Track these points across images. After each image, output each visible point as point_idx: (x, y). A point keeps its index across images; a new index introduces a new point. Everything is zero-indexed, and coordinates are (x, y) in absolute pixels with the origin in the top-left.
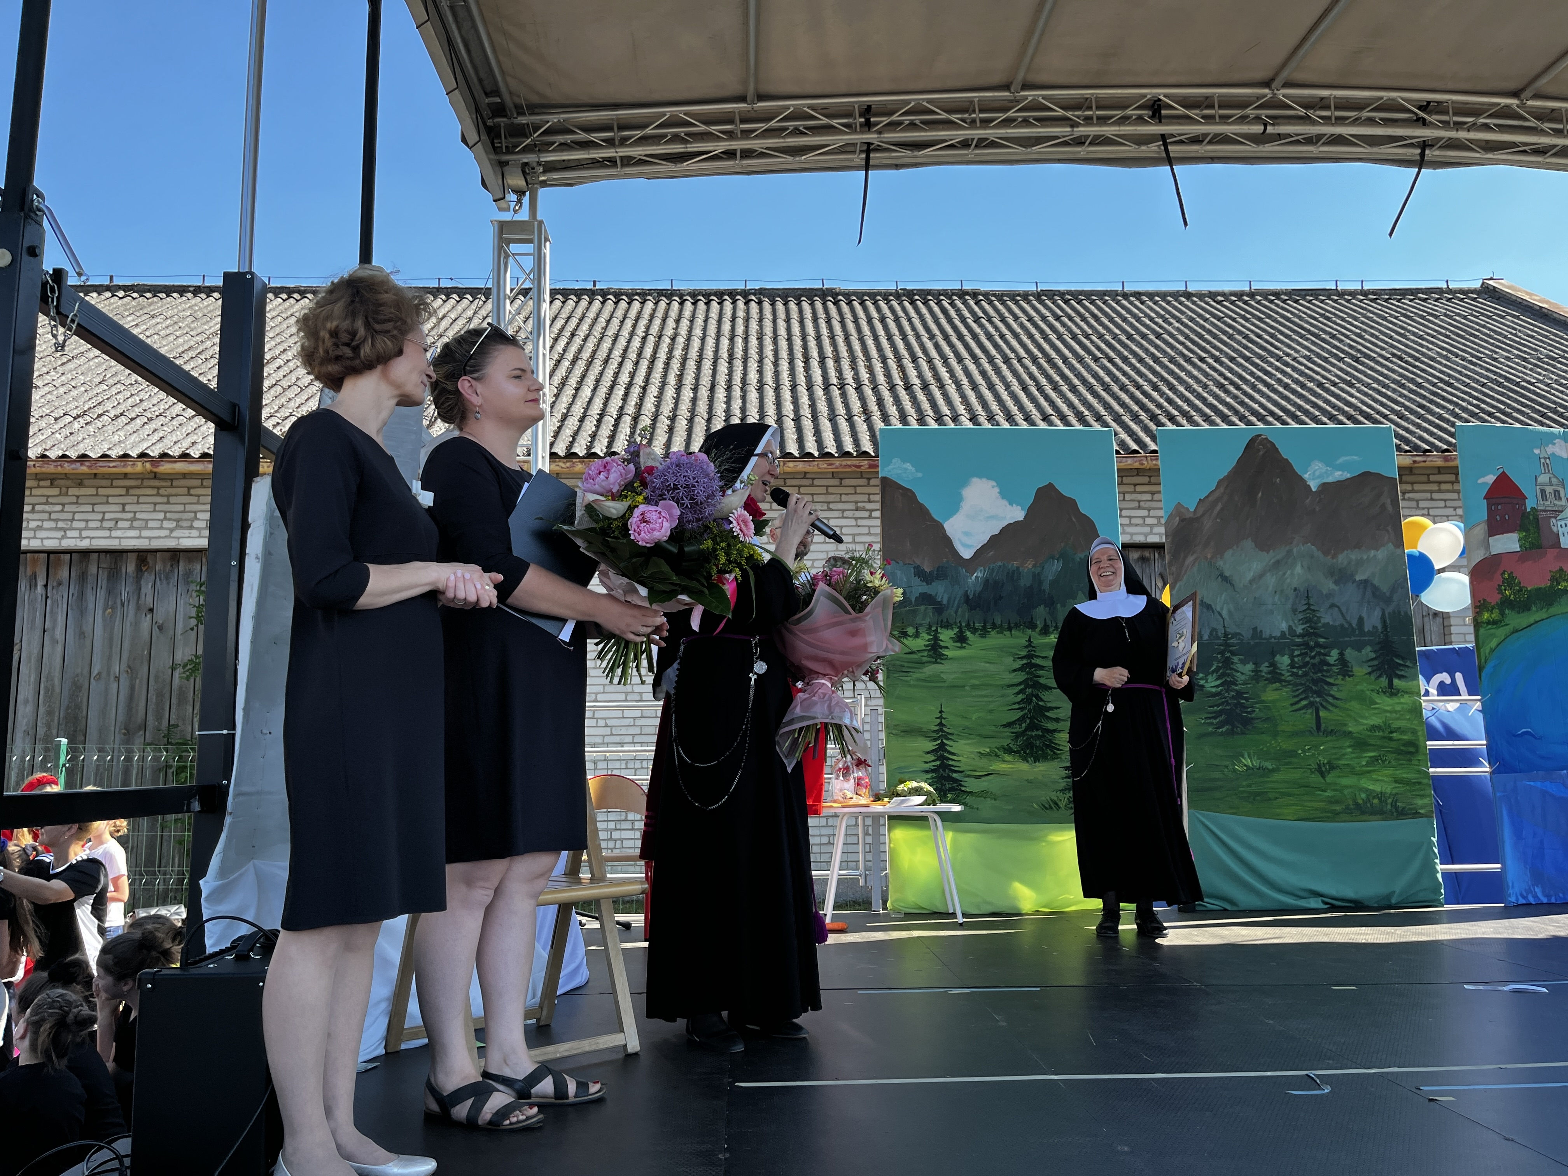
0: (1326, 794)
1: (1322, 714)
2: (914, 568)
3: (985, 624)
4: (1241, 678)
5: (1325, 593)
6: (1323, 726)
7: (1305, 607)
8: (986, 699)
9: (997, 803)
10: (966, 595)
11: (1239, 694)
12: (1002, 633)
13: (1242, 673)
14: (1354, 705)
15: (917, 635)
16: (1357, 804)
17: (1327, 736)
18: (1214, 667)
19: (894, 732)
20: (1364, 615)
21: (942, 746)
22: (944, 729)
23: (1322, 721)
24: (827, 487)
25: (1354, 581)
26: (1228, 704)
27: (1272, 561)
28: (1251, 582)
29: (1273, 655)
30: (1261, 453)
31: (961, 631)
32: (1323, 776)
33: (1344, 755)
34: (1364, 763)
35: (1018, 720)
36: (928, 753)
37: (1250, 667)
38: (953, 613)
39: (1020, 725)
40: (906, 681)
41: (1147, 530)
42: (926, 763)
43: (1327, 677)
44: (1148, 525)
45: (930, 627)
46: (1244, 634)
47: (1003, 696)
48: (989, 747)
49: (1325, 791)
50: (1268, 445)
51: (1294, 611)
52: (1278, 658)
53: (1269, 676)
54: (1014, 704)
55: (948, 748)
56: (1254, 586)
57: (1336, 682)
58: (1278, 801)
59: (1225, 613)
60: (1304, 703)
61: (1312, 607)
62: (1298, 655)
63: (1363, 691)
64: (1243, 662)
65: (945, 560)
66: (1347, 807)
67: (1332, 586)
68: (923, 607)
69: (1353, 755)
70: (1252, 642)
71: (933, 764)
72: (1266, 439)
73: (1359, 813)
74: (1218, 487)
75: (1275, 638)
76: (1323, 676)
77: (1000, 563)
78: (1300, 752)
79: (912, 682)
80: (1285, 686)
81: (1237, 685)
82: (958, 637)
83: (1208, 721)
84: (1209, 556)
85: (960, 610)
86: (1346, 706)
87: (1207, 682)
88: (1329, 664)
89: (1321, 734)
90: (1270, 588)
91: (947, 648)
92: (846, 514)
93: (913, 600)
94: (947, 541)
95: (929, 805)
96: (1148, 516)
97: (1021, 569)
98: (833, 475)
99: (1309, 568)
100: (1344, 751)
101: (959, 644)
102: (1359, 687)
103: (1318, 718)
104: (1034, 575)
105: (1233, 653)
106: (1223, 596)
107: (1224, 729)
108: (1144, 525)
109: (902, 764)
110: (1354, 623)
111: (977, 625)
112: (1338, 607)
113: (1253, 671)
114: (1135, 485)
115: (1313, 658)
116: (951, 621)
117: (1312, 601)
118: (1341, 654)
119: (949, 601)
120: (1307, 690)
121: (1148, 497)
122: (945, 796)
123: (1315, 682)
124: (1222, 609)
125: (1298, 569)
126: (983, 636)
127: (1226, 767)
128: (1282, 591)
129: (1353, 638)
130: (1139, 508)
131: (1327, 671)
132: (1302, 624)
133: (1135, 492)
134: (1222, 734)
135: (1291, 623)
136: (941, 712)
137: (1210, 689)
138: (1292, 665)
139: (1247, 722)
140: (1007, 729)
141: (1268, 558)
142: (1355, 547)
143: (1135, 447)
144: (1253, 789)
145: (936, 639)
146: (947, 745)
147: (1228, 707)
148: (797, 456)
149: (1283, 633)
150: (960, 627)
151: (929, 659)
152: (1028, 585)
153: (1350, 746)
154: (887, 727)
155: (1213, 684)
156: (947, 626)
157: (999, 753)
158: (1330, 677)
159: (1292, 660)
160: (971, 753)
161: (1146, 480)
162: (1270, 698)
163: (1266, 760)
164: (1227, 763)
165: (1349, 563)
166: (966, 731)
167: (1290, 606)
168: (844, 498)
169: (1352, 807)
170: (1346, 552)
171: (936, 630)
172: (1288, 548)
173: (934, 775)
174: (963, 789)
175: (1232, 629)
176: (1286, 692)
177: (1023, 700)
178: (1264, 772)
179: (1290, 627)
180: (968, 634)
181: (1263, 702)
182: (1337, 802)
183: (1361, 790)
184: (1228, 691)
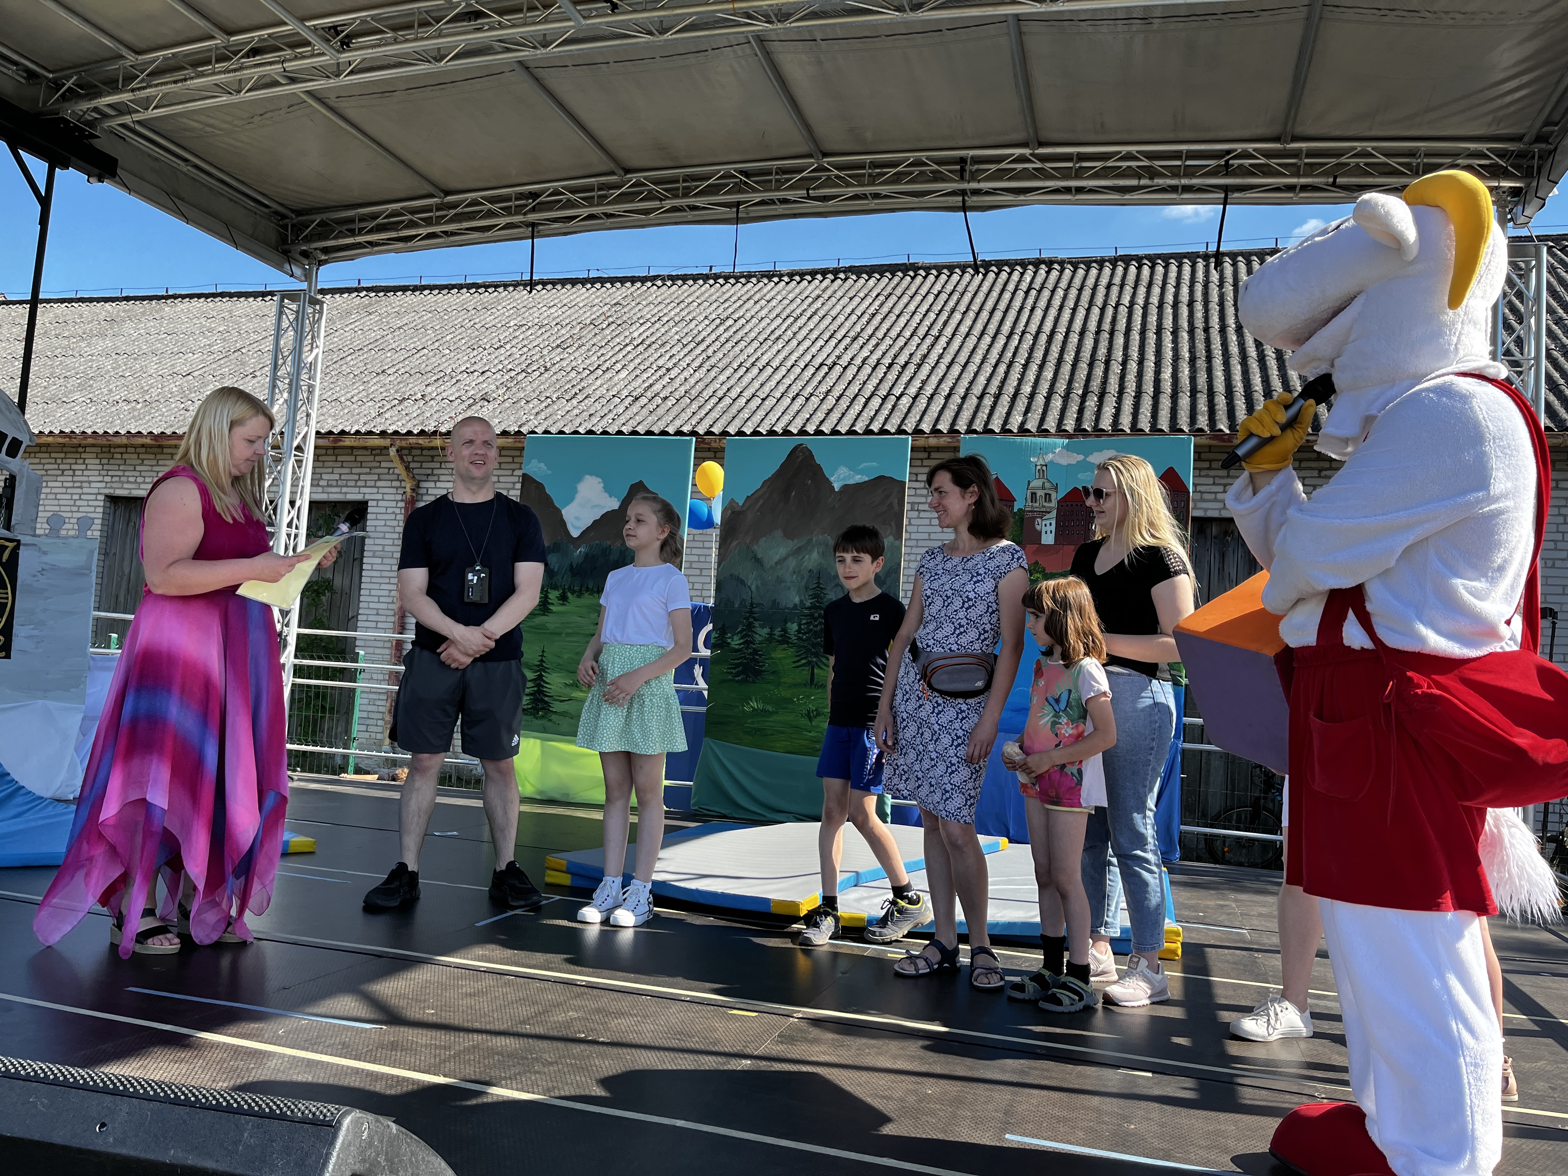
0: (810, 734)
1: (816, 671)
3: (581, 587)
4: (758, 638)
6: (816, 681)
7: (815, 586)
8: (575, 644)
10: (571, 565)
11: (756, 651)
13: (760, 635)
18: (740, 629)
21: (540, 677)
22: (544, 664)
23: (815, 677)
26: (745, 658)
27: (795, 547)
28: (777, 563)
29: (786, 622)
30: (800, 459)
31: (564, 592)
32: (811, 720)
37: (767, 630)
38: (560, 578)
46: (765, 604)
49: (810, 732)
50: (807, 453)
51: (807, 588)
52: (789, 625)
53: (780, 639)
56: (779, 567)
58: (773, 736)
59: (753, 588)
60: (804, 661)
61: (820, 586)
62: (805, 624)
64: (762, 627)
65: (559, 538)
70: (770, 611)
72: (807, 447)
75: (789, 609)
77: (598, 541)
78: (795, 700)
80: (791, 647)
81: (754, 644)
82: (561, 596)
83: (729, 671)
84: (748, 542)
85: (565, 576)
87: (732, 641)
89: (813, 687)
90: (791, 569)
91: (552, 604)
94: (563, 524)
97: (612, 547)
99: (823, 554)
101: (561, 602)
103: (813, 674)
105: (755, 619)
106: (754, 573)
107: (740, 678)
111: (576, 588)
113: (768, 634)
116: (558, 584)
117: (821, 581)
120: (808, 651)
124: (752, 584)
125: (815, 555)
126: (579, 597)
127: (738, 707)
128: (800, 572)
132: (811, 599)
134: (738, 681)
135: (803, 598)
136: (543, 651)
137: (734, 646)
138: (799, 631)
139: (758, 673)
141: (792, 545)
144: (756, 726)
146: (544, 676)
147: (745, 661)
149: (795, 605)
150: (564, 589)
152: (615, 559)
155: (736, 643)
156: (555, 588)
159: (800, 627)
162: (778, 656)
163: (769, 704)
164: (739, 704)
166: (559, 666)
167: (804, 584)
172: (809, 537)
173: (532, 697)
174: (550, 708)
175: (757, 600)
176: (791, 651)
178: (764, 713)
179: (801, 601)
180: (569, 595)
181: (772, 658)
184: (747, 648)
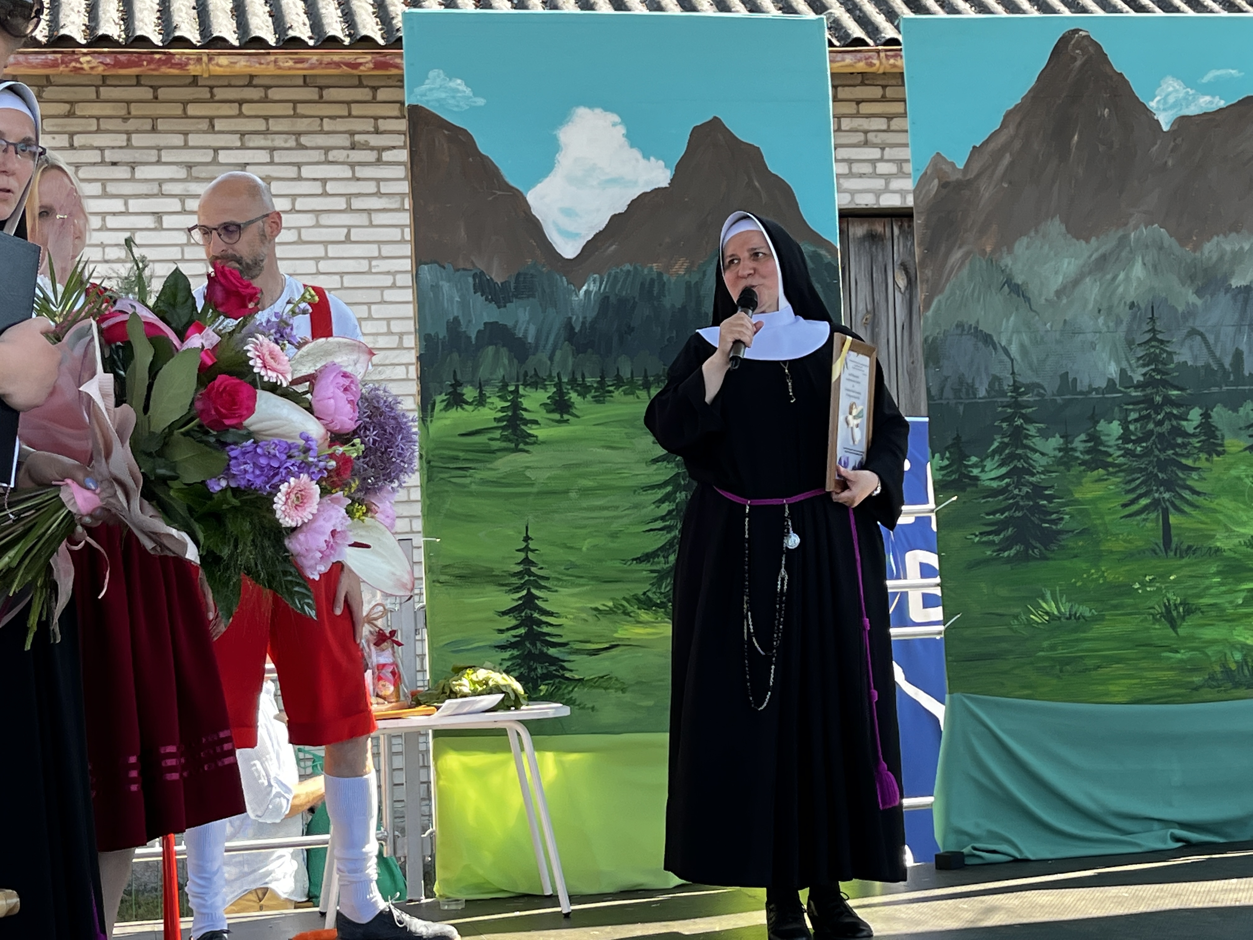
0: (1179, 656)
1: (1172, 519)
2: (474, 276)
3: (603, 378)
4: (1039, 461)
5: (1180, 309)
6: (1175, 540)
7: (1148, 336)
8: (606, 513)
9: (627, 697)
10: (569, 326)
11: (1038, 490)
12: (633, 393)
13: (1043, 454)
14: (1226, 503)
15: (481, 401)
16: (1227, 671)
17: (1182, 557)
18: (996, 444)
19: (443, 578)
20: (1244, 347)
21: (529, 601)
22: (533, 569)
23: (1173, 532)
24: (295, 102)
25: (1228, 289)
26: (1018, 508)
27: (1094, 256)
28: (1059, 293)
29: (1094, 420)
30: (1078, 63)
31: (560, 393)
32: (1174, 626)
33: (1208, 588)
34: (1240, 601)
35: (662, 549)
36: (504, 613)
37: (1055, 441)
38: (545, 359)
39: (666, 557)
40: (464, 486)
41: (879, 184)
42: (501, 631)
43: (1183, 456)
44: (881, 176)
45: (505, 386)
46: (1046, 386)
47: (636, 506)
48: (612, 599)
49: (1177, 652)
50: (1091, 49)
51: (1130, 343)
52: (1102, 426)
53: (1087, 457)
54: (655, 520)
55: (539, 603)
56: (1065, 301)
57: (1197, 465)
58: (1101, 671)
59: (1014, 350)
60: (1144, 502)
61: (1159, 336)
62: (1136, 420)
63: (1239, 478)
64: (1045, 434)
65: (529, 261)
66: (1212, 677)
67: (1192, 298)
68: (491, 349)
69: (1223, 588)
70: (1059, 399)
71: (514, 632)
72: (1089, 36)
73: (1230, 685)
74: (1004, 125)
75: (1097, 390)
76: (1176, 454)
77: (627, 267)
78: (1137, 586)
79: (474, 487)
80: (1114, 474)
81: (1033, 475)
82: (555, 402)
83: (985, 539)
84: (988, 249)
85: (558, 353)
86: (1213, 505)
87: (983, 471)
88: (1186, 435)
89: (1172, 554)
90: (1090, 306)
91: (535, 422)
92: (333, 155)
93: (473, 337)
94: (534, 226)
95: (508, 708)
96: (882, 160)
97: (665, 278)
98: (306, 82)
99: (1155, 267)
100: (1207, 582)
101: (557, 416)
102: (1233, 473)
103: (1167, 526)
104: (688, 285)
105: (1028, 420)
106: (1012, 318)
107: (1013, 552)
108: (875, 175)
109: (458, 636)
110: (1227, 362)
111: (589, 380)
112: (1202, 335)
113: (1060, 450)
114: (858, 102)
115: (1160, 423)
116: (543, 374)
117: (1159, 326)
118: (1206, 416)
119: (537, 338)
120: (1151, 478)
121: (881, 124)
122: (536, 688)
123: (1163, 465)
124: (1010, 342)
125: (1138, 270)
126: (598, 400)
127: (1016, 617)
128: (1110, 308)
129: (1225, 388)
130: (866, 144)
131: (1184, 446)
132: (1144, 366)
133: (857, 115)
134: (1009, 560)
135: (1124, 364)
136: (527, 539)
137: (987, 483)
138: (1125, 437)
139: (1050, 538)
140: (644, 566)
141: (1086, 251)
142: (1231, 231)
143: (857, 32)
144: (1061, 652)
145: (516, 406)
146: (538, 598)
147: (1018, 514)
148: (236, 43)
149: (1111, 382)
150: (559, 385)
151: (504, 445)
152: (678, 305)
153: (1218, 573)
154: (429, 570)
155: (993, 474)
156: (536, 383)
157: (630, 608)
158: (1187, 456)
159: (1126, 429)
160: (582, 610)
161: (877, 92)
162: (1089, 496)
163: (1082, 602)
164: (1017, 610)
165: (1221, 258)
166: (569, 572)
167: (1122, 335)
168: (328, 125)
169: (1219, 676)
170: (1215, 238)
171: (516, 391)
172: (1121, 233)
173: (516, 652)
174: (568, 675)
175: (1027, 377)
176: (1114, 483)
177: (670, 512)
178: (1077, 622)
179: (1123, 372)
180: (573, 396)
181: (1077, 502)
182: (1196, 670)
183: (1233, 646)
184: (1019, 485)
